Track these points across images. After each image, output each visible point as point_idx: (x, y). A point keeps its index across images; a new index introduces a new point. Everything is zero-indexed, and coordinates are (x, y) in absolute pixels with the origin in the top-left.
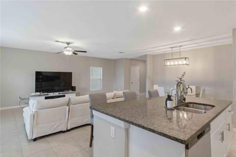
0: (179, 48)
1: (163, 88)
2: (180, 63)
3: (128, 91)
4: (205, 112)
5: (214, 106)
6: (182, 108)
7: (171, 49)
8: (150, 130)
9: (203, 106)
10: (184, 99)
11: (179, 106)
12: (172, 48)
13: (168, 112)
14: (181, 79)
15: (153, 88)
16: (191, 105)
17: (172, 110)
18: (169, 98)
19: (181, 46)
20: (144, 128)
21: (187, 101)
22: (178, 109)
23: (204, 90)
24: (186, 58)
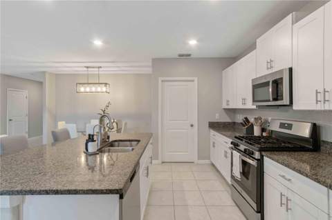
0: (97, 69)
1: (75, 125)
2: (99, 89)
3: (6, 136)
4: (133, 149)
5: (139, 141)
6: (107, 149)
7: (86, 69)
8: (69, 192)
9: (128, 143)
10: (108, 137)
11: (103, 147)
12: (87, 67)
13: (90, 158)
14: (104, 111)
15: (56, 126)
16: (116, 143)
17: (94, 154)
18: (91, 138)
19: (101, 67)
20: (57, 192)
21: (111, 140)
22: (101, 152)
23: (126, 124)
24: (106, 84)
